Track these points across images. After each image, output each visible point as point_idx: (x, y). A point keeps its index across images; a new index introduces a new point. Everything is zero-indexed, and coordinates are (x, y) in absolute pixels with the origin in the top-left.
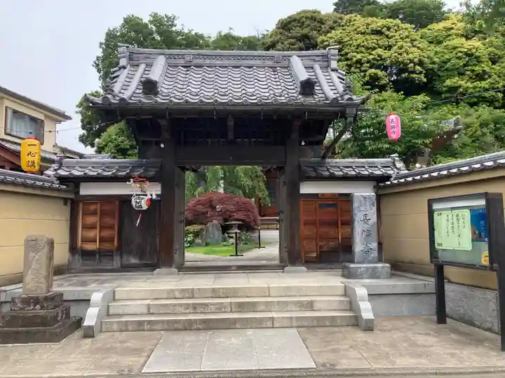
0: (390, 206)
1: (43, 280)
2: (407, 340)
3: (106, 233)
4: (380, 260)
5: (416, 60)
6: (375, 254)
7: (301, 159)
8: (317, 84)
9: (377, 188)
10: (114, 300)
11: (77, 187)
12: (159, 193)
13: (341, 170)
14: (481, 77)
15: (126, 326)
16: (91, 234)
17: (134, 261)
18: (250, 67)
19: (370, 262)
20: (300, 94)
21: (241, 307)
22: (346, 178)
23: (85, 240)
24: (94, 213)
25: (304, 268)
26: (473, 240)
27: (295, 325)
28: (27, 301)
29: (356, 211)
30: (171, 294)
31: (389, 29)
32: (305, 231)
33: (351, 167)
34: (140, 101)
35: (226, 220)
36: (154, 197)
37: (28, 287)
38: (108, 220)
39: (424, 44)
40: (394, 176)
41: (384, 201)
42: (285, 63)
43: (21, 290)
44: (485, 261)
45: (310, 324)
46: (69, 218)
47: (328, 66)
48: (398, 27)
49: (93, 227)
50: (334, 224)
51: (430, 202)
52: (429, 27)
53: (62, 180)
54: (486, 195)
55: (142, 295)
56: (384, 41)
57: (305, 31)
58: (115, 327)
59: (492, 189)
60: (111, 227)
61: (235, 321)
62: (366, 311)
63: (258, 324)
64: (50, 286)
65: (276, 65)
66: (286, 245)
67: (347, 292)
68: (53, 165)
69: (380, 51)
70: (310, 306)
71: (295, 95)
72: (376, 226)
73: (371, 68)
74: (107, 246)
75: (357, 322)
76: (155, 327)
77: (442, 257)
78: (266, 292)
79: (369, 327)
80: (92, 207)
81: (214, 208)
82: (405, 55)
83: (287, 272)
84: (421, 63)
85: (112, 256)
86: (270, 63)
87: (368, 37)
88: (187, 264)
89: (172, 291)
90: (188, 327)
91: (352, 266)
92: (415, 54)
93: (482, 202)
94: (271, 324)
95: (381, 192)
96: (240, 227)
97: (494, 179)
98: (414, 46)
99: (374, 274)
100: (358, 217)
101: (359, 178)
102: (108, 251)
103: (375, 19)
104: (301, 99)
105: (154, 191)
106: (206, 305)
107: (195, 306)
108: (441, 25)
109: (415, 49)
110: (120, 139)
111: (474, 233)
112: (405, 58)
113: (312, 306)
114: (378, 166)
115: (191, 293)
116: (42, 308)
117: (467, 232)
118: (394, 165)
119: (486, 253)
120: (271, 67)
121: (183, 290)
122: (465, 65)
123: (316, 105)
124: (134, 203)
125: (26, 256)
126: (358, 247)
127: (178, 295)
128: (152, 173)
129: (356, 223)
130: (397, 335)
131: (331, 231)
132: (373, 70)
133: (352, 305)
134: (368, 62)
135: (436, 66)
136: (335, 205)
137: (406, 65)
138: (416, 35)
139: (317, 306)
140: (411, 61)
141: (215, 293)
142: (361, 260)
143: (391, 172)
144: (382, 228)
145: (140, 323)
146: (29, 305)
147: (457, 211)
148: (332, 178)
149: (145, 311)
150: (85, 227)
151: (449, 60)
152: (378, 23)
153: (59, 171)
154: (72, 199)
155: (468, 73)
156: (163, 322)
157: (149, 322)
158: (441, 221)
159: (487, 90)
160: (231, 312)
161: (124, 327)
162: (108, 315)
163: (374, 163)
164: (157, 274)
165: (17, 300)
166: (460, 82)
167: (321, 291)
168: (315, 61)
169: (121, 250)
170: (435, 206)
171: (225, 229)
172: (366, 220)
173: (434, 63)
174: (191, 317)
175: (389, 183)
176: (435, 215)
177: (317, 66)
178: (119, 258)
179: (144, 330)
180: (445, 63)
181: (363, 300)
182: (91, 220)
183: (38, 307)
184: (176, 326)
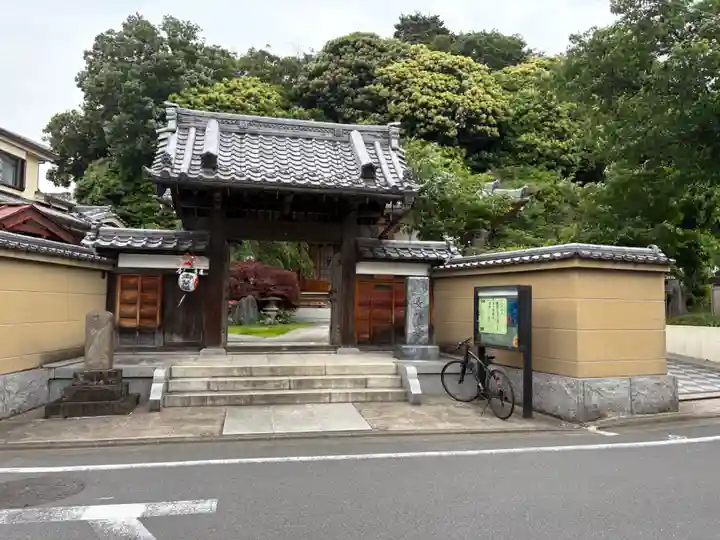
0: (443, 290)
1: (106, 356)
2: (448, 411)
3: (147, 310)
4: (430, 342)
5: (489, 110)
6: (426, 336)
7: (358, 238)
8: (378, 170)
9: (431, 272)
10: (171, 378)
11: (116, 258)
12: (207, 268)
13: (398, 252)
14: (561, 135)
15: (190, 402)
16: (130, 310)
17: (177, 339)
18: (308, 139)
19: (420, 344)
20: (362, 177)
21: (300, 384)
22: (402, 260)
23: (123, 316)
24: (134, 287)
25: (357, 350)
26: (508, 326)
27: (350, 400)
28: (90, 377)
29: (410, 294)
30: (228, 372)
31: (461, 67)
32: (360, 312)
33: (407, 249)
34: (201, 177)
35: (263, 295)
36: (201, 273)
37: (90, 362)
38: (151, 296)
39: (497, 90)
40: (448, 260)
41: (438, 285)
42: (345, 137)
43: (82, 364)
44: (515, 343)
45: (364, 399)
46: (105, 291)
47: (389, 143)
48: (470, 66)
49: (132, 303)
50: (388, 305)
51: (477, 290)
52: (505, 69)
53: (101, 250)
54: (519, 288)
55: (199, 374)
56: (453, 83)
57: (361, 60)
58: (178, 403)
59: (524, 282)
60: (154, 303)
61: (294, 397)
62: (415, 387)
63: (316, 399)
64: (111, 362)
65: (335, 138)
66: (338, 326)
67: (398, 372)
68: (89, 233)
69: (448, 95)
70: (365, 383)
71: (357, 177)
72: (427, 310)
73: (438, 113)
74: (148, 323)
75: (406, 398)
76: (218, 402)
77: (484, 340)
78: (323, 370)
79: (417, 402)
80: (132, 281)
81: (246, 280)
82: (477, 102)
83: (341, 353)
84: (494, 113)
85: (154, 333)
86: (330, 136)
87: (435, 74)
88: (229, 344)
89: (230, 369)
90: (250, 402)
91: (404, 347)
92: (489, 103)
93: (516, 293)
94: (329, 399)
95: (435, 276)
96: (278, 304)
97: (529, 272)
98: (488, 93)
99: (424, 356)
100: (412, 300)
101: (414, 261)
102: (150, 329)
103: (443, 54)
104: (363, 184)
105: (202, 265)
106: (265, 382)
107: (254, 384)
108: (520, 68)
109: (489, 97)
110: (112, 182)
111: (508, 319)
112: (476, 106)
113: (366, 384)
114: (433, 249)
115: (249, 371)
116: (107, 383)
117: (504, 318)
118: (449, 250)
119: (516, 337)
120: (330, 141)
121: (242, 368)
122: (543, 121)
123: (376, 191)
124: (181, 283)
125: (87, 332)
126: (411, 330)
127: (236, 373)
128: (201, 247)
129: (409, 306)
130: (440, 407)
131: (385, 313)
132: (440, 117)
133: (403, 383)
134: (436, 107)
135: (510, 118)
136: (389, 287)
137: (478, 115)
138: (490, 78)
139: (371, 383)
140: (484, 110)
141: (273, 371)
142: (413, 341)
143: (445, 256)
144: (434, 311)
145: (204, 399)
146: (93, 381)
147: (497, 300)
148: (389, 260)
149: (205, 388)
150: (123, 302)
151: (526, 112)
152: (448, 59)
153: (98, 241)
154: (109, 272)
155: (547, 128)
156: (224, 397)
157: (212, 398)
158: (484, 307)
159: (565, 152)
160: (290, 389)
161: (187, 403)
162: (167, 391)
163: (428, 245)
164: (204, 354)
165: (79, 376)
166: (537, 140)
167: (375, 370)
168: (375, 136)
169: (162, 328)
170: (480, 294)
171: (262, 305)
172: (419, 303)
173: (507, 115)
174: (252, 393)
175: (442, 267)
176: (480, 300)
177: (377, 144)
178: (161, 336)
179: (207, 406)
180: (521, 115)
181: (413, 378)
182: (130, 295)
183: (102, 382)
184: (238, 401)
